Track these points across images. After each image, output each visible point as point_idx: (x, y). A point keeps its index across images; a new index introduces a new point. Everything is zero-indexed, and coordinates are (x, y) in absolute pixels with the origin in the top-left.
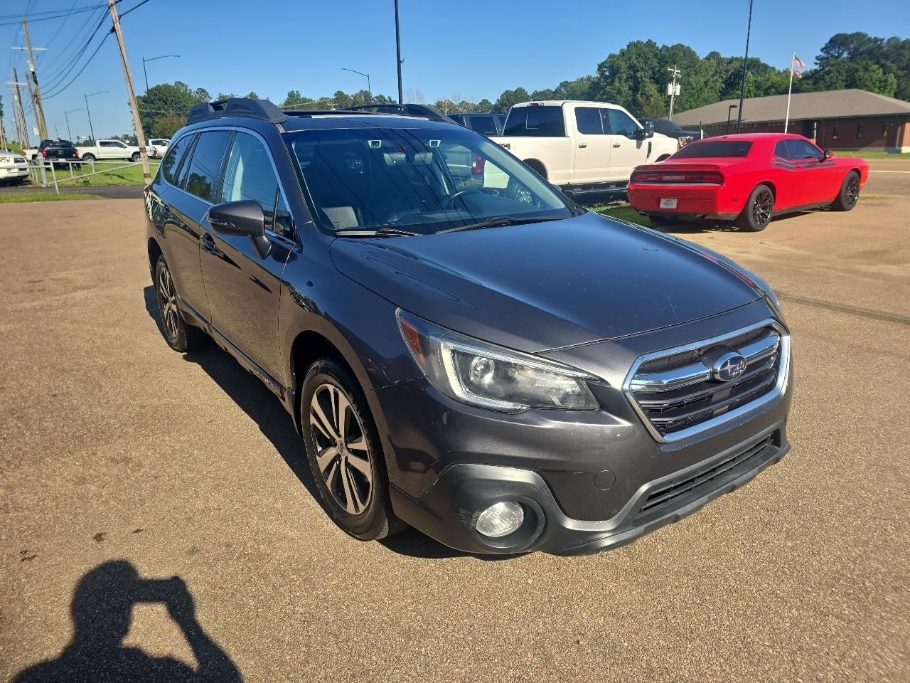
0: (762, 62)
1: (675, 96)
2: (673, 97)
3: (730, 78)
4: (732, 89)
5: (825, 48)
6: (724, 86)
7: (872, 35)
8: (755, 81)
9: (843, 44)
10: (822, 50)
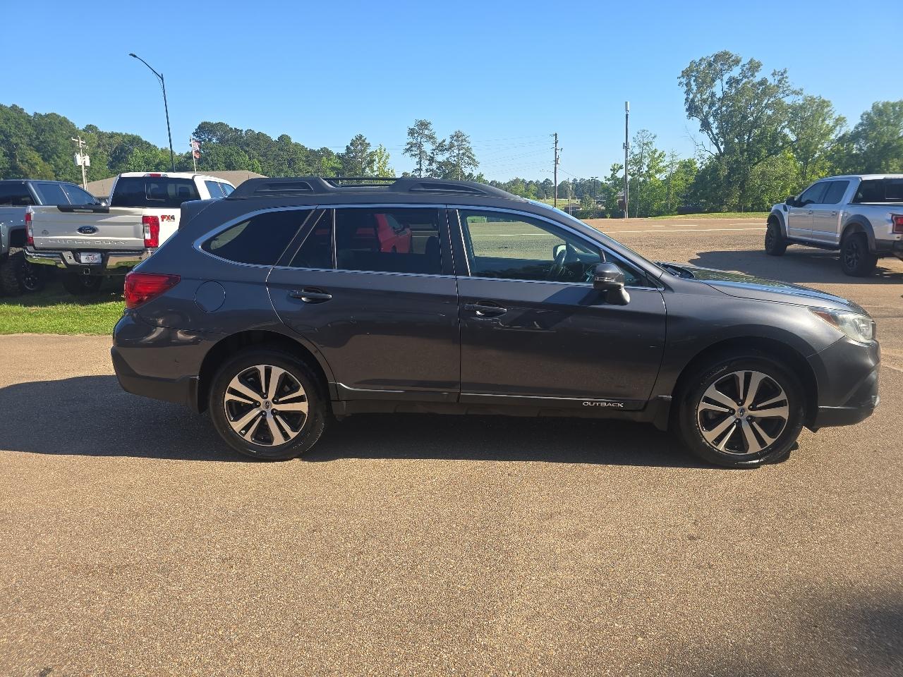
0: (144, 139)
1: (86, 167)
2: (83, 167)
3: (115, 152)
4: (119, 162)
5: (196, 133)
6: (111, 159)
7: (232, 126)
8: (143, 157)
9: (211, 131)
10: (194, 134)
